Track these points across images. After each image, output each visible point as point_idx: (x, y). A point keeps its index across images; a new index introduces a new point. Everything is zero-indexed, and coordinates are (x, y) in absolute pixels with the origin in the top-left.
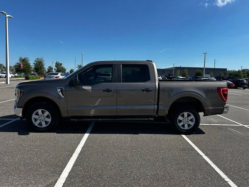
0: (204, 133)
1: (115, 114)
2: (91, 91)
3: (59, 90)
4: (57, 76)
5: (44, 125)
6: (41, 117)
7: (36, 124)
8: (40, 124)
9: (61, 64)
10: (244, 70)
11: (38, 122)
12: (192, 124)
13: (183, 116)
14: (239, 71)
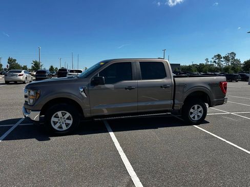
0: (209, 123)
1: (136, 111)
2: (113, 89)
3: (82, 90)
4: (20, 74)
5: (65, 128)
6: (62, 119)
7: (56, 127)
8: (60, 127)
9: (15, 60)
10: (194, 65)
11: (58, 125)
12: (201, 115)
13: (194, 108)
14: (189, 66)
